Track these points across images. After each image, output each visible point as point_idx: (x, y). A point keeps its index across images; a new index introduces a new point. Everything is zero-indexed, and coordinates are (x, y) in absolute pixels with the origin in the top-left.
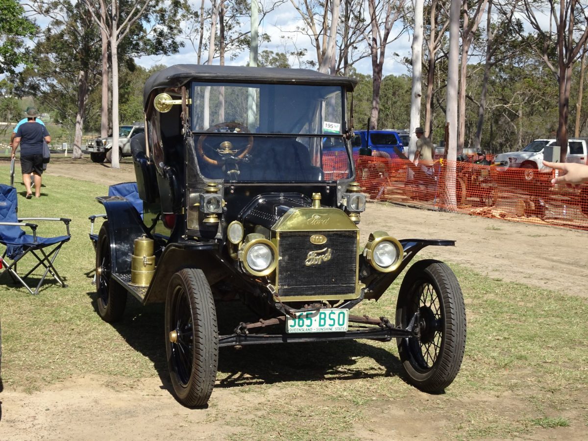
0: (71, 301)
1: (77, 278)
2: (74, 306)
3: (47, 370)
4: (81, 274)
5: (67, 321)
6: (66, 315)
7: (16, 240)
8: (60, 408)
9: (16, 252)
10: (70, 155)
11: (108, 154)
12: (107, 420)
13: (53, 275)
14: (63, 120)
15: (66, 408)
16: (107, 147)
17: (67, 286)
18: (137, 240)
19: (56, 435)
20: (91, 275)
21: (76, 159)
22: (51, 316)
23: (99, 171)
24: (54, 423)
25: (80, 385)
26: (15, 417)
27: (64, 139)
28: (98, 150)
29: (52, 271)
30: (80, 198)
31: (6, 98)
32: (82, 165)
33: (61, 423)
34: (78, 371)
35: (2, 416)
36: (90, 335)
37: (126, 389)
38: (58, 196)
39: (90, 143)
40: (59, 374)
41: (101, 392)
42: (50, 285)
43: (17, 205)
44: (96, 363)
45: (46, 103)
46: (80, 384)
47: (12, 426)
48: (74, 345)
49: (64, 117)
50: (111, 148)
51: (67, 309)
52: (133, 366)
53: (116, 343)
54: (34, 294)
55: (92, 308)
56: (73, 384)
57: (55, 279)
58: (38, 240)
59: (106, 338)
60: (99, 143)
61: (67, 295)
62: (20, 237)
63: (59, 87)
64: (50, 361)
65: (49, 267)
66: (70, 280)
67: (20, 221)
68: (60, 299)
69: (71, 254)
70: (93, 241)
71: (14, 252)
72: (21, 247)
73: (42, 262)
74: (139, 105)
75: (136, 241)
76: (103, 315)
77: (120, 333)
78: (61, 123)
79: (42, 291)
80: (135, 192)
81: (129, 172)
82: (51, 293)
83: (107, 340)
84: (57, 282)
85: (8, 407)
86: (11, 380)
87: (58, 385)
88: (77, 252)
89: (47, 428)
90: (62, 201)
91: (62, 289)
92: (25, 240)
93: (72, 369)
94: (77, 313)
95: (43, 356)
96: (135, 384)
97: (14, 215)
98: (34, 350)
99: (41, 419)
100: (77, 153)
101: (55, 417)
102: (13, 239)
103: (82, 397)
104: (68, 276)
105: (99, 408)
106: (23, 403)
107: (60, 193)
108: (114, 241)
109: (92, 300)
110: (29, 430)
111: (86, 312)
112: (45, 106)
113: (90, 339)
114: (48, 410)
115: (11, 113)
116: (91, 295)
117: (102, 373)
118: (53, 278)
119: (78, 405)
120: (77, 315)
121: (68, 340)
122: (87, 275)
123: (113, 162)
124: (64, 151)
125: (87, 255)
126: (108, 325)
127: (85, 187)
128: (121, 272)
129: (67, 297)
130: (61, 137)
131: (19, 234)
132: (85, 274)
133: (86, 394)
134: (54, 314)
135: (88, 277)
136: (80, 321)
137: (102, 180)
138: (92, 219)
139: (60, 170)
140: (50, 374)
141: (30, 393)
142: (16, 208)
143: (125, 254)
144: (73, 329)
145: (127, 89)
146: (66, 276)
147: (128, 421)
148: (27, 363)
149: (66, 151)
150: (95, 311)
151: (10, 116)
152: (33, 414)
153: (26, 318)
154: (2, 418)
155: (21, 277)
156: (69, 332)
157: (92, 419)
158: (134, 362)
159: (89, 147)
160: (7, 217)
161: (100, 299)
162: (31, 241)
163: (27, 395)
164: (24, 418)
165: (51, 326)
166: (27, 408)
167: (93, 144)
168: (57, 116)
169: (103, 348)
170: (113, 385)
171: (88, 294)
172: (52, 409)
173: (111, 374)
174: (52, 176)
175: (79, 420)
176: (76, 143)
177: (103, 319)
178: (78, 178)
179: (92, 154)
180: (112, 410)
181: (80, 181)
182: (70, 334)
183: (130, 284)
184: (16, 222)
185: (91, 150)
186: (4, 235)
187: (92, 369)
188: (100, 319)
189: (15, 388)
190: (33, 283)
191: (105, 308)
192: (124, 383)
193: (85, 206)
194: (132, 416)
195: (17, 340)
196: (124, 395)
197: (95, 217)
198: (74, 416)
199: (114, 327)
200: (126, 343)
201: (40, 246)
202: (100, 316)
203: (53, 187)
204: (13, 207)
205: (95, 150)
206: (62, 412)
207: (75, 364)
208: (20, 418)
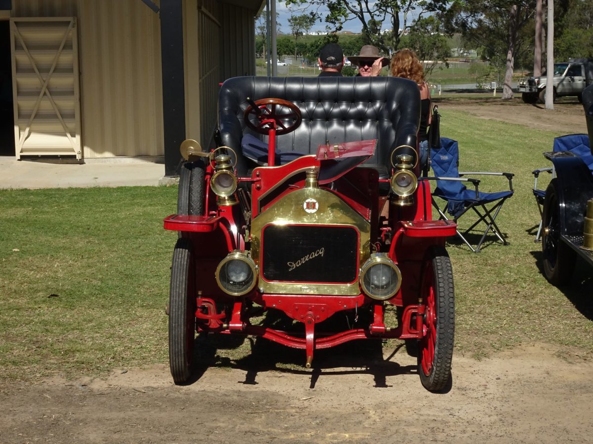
0: (514, 260)
1: (518, 235)
2: (518, 266)
3: (495, 336)
4: (522, 230)
5: (511, 283)
6: (510, 276)
7: (457, 196)
8: (511, 378)
9: (458, 208)
10: (500, 95)
11: (541, 94)
12: (561, 394)
13: (494, 232)
14: (491, 58)
15: (517, 378)
16: (539, 87)
17: (509, 244)
18: (590, 201)
19: (509, 407)
20: (533, 232)
21: (507, 100)
22: (494, 276)
23: (532, 113)
24: (506, 394)
25: (530, 354)
26: (465, 384)
27: (492, 77)
28: (530, 90)
29: (494, 228)
30: (515, 145)
31: (431, 36)
32: (513, 107)
33: (513, 394)
34: (527, 339)
35: (453, 382)
36: (537, 300)
37: (579, 360)
38: (492, 142)
39: (521, 83)
40: (507, 341)
41: (553, 363)
42: (491, 242)
43: (458, 159)
44: (546, 330)
45: (472, 39)
46: (530, 352)
47: (463, 394)
48: (521, 310)
49: (491, 54)
50: (545, 87)
51: (510, 269)
52: (586, 336)
53: (566, 309)
54: (475, 252)
55: (536, 269)
56: (523, 352)
57: (496, 236)
58: (480, 196)
59: (554, 303)
60: (531, 83)
61: (510, 253)
62: (461, 192)
63: (487, 22)
64: (498, 326)
65: (491, 224)
66: (511, 237)
67: (461, 176)
68: (502, 258)
69: (511, 208)
70: (536, 197)
71: (455, 208)
72: (463, 203)
73: (482, 218)
74: (573, 38)
75: (590, 203)
76: (549, 277)
77: (569, 298)
78: (489, 60)
79: (483, 248)
80: (582, 145)
81: (565, 113)
82: (492, 251)
83: (556, 305)
84: (499, 239)
85: (458, 373)
86: (459, 345)
87: (507, 352)
88: (516, 206)
89: (499, 399)
90: (496, 148)
91: (504, 247)
92: (466, 195)
93: (521, 336)
94: (521, 274)
95: (490, 321)
96: (589, 355)
97: (455, 169)
98: (480, 313)
99: (492, 388)
100: (507, 93)
101: (506, 387)
102: (454, 194)
103: (533, 367)
104: (509, 232)
105: (551, 381)
106: (472, 370)
107: (494, 139)
108: (563, 200)
109: (536, 260)
110: (481, 399)
111: (531, 273)
112: (472, 42)
113: (537, 304)
114: (498, 379)
115: (437, 52)
116: (535, 254)
117: (552, 342)
118: (493, 234)
119: (529, 375)
120: (522, 276)
121: (514, 304)
122: (529, 231)
123: (546, 102)
124: (492, 91)
125: (527, 210)
126: (555, 289)
127: (519, 132)
128: (571, 233)
129: (510, 256)
130: (489, 75)
131: (460, 188)
132: (527, 231)
133: (536, 364)
134: (498, 274)
135: (530, 234)
136: (525, 283)
137: (536, 124)
138: (536, 174)
139: (491, 113)
140: (498, 340)
141: (479, 359)
142: (458, 162)
143: (575, 214)
144: (518, 292)
145: (561, 21)
146: (507, 232)
147: (584, 397)
148: (474, 327)
149: (495, 91)
150: (540, 273)
151: (436, 54)
152: (484, 383)
153: (469, 277)
154: (453, 384)
155: (461, 233)
156: (515, 295)
157: (545, 392)
158: (586, 331)
159: (521, 87)
160: (448, 172)
161: (546, 260)
162: (472, 197)
163: (476, 362)
164: (475, 386)
165: (496, 287)
166: (477, 375)
167: (525, 83)
168: (484, 52)
169: (551, 315)
170: (565, 356)
171: (532, 253)
172: (503, 378)
173: (562, 343)
174: (482, 120)
175: (531, 392)
176: (506, 82)
177: (549, 281)
178: (510, 122)
179: (524, 94)
180: (566, 383)
181: (512, 125)
182: (516, 297)
183: (581, 247)
184: (457, 177)
185: (523, 90)
186: (444, 190)
187: (542, 337)
188: (547, 281)
189: (463, 353)
190: (474, 239)
191: (552, 271)
192: (576, 354)
193: (521, 153)
194: (588, 392)
195: (461, 301)
196: (577, 367)
197: (539, 172)
198: (526, 388)
199: (562, 291)
200: (576, 310)
201: (482, 203)
202: (547, 278)
203: (486, 132)
204: (454, 161)
205: (527, 90)
206: (513, 382)
207: (523, 331)
208: (472, 386)
